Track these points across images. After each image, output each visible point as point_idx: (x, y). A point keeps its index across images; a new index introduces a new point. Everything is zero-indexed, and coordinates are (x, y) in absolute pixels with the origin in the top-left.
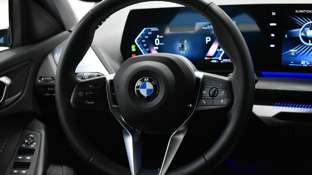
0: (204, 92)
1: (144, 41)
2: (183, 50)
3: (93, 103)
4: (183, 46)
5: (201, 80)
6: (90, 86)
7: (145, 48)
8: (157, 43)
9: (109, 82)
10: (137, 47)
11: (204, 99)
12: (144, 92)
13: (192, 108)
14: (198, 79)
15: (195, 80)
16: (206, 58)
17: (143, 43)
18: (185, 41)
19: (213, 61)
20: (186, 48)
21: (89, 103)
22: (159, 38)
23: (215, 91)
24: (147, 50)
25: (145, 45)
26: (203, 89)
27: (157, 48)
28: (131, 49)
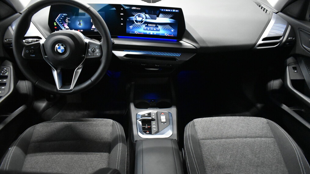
0: (89, 50)
1: (60, 20)
2: (80, 25)
3: (34, 56)
4: (80, 23)
5: (88, 44)
6: (32, 47)
7: (61, 24)
8: (67, 21)
9: (42, 45)
10: (57, 23)
11: (89, 53)
12: (60, 51)
13: (84, 57)
14: (86, 43)
15: (85, 43)
16: (92, 29)
17: (60, 22)
18: (81, 21)
19: (95, 31)
20: (81, 24)
21: (32, 56)
22: (68, 19)
23: (94, 50)
24: (63, 25)
25: (61, 22)
26: (88, 48)
27: (67, 24)
28: (54, 24)
